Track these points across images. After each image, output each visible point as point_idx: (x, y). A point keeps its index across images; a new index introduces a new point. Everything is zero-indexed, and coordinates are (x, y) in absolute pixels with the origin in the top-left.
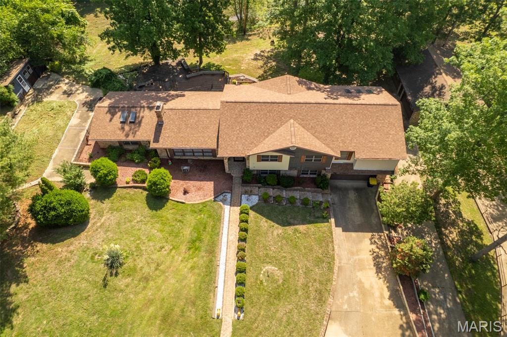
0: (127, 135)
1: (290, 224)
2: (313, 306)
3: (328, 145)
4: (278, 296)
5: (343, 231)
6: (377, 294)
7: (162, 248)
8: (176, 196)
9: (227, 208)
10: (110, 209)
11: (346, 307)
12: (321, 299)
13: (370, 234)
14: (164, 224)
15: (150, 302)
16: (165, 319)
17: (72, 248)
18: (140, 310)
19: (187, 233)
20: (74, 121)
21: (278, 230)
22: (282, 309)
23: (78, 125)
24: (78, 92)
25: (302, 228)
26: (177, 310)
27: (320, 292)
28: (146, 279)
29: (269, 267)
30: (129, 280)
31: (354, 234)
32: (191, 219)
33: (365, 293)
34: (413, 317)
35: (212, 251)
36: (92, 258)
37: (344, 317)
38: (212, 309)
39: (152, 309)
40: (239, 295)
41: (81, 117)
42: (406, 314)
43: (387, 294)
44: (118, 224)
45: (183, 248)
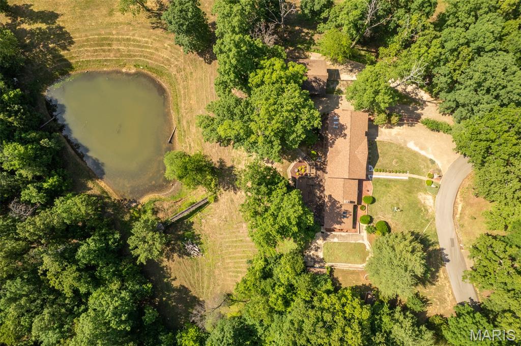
0: (351, 215)
1: (378, 155)
2: (404, 151)
3: (364, 140)
4: (402, 161)
5: (378, 136)
6: (399, 130)
7: (389, 197)
8: (370, 194)
9: (374, 176)
10: (376, 215)
11: (402, 141)
12: (402, 148)
13: (379, 128)
14: (380, 197)
15: (405, 197)
16: (409, 193)
17: (392, 223)
18: (408, 200)
19: (383, 189)
20: (336, 240)
21: (380, 159)
22: (405, 160)
23: (338, 238)
24: (316, 245)
25: (379, 151)
26: (407, 189)
27: (400, 148)
28: (399, 199)
29: (394, 163)
30: (400, 204)
31: (379, 133)
32: (379, 188)
33: (399, 134)
34: (405, 121)
35: (390, 180)
36: (394, 216)
37: (405, 142)
38: (407, 180)
39: (407, 197)
40: (403, 172)
41: (334, 238)
42: (405, 123)
43: (399, 127)
44: (382, 211)
45: (389, 189)
